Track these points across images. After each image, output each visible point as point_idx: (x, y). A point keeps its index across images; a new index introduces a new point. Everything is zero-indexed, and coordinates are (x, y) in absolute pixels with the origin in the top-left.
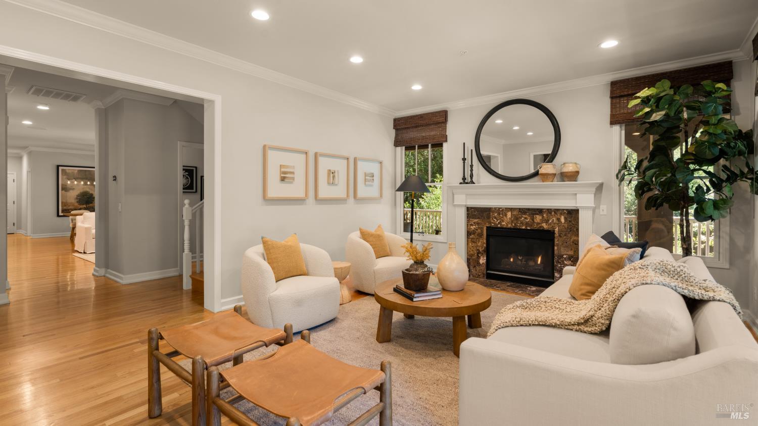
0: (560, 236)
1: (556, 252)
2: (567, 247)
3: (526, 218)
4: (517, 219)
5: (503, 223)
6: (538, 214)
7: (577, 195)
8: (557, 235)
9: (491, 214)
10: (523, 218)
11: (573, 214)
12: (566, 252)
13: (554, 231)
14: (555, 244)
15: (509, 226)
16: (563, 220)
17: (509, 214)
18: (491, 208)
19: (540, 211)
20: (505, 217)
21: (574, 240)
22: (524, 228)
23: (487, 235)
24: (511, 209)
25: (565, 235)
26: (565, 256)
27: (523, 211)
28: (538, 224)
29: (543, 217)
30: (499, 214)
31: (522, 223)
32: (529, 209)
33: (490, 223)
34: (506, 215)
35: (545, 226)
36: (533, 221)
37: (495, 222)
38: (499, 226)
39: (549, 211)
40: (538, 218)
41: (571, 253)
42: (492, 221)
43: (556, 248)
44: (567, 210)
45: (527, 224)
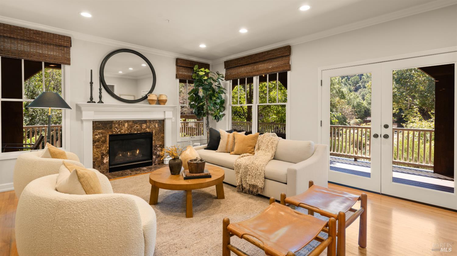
0: (155, 135)
1: (153, 144)
2: (159, 140)
3: (137, 126)
4: (131, 127)
5: (122, 131)
6: (144, 124)
7: (166, 112)
8: (154, 134)
9: (113, 125)
10: (135, 127)
11: (162, 122)
12: (158, 143)
13: (152, 132)
14: (153, 140)
15: (126, 132)
16: (157, 126)
17: (126, 125)
18: (112, 121)
19: (145, 122)
20: (123, 127)
21: (162, 136)
22: (136, 132)
23: (110, 141)
24: (128, 121)
25: (158, 134)
26: (158, 146)
27: (135, 122)
28: (144, 129)
29: (147, 125)
30: (119, 125)
31: (135, 130)
32: (139, 121)
33: (112, 132)
34: (124, 125)
35: (148, 130)
36: (141, 127)
37: (116, 131)
38: (119, 133)
39: (150, 121)
40: (144, 126)
41: (160, 143)
42: (114, 130)
43: (153, 142)
44: (159, 120)
45: (138, 130)
